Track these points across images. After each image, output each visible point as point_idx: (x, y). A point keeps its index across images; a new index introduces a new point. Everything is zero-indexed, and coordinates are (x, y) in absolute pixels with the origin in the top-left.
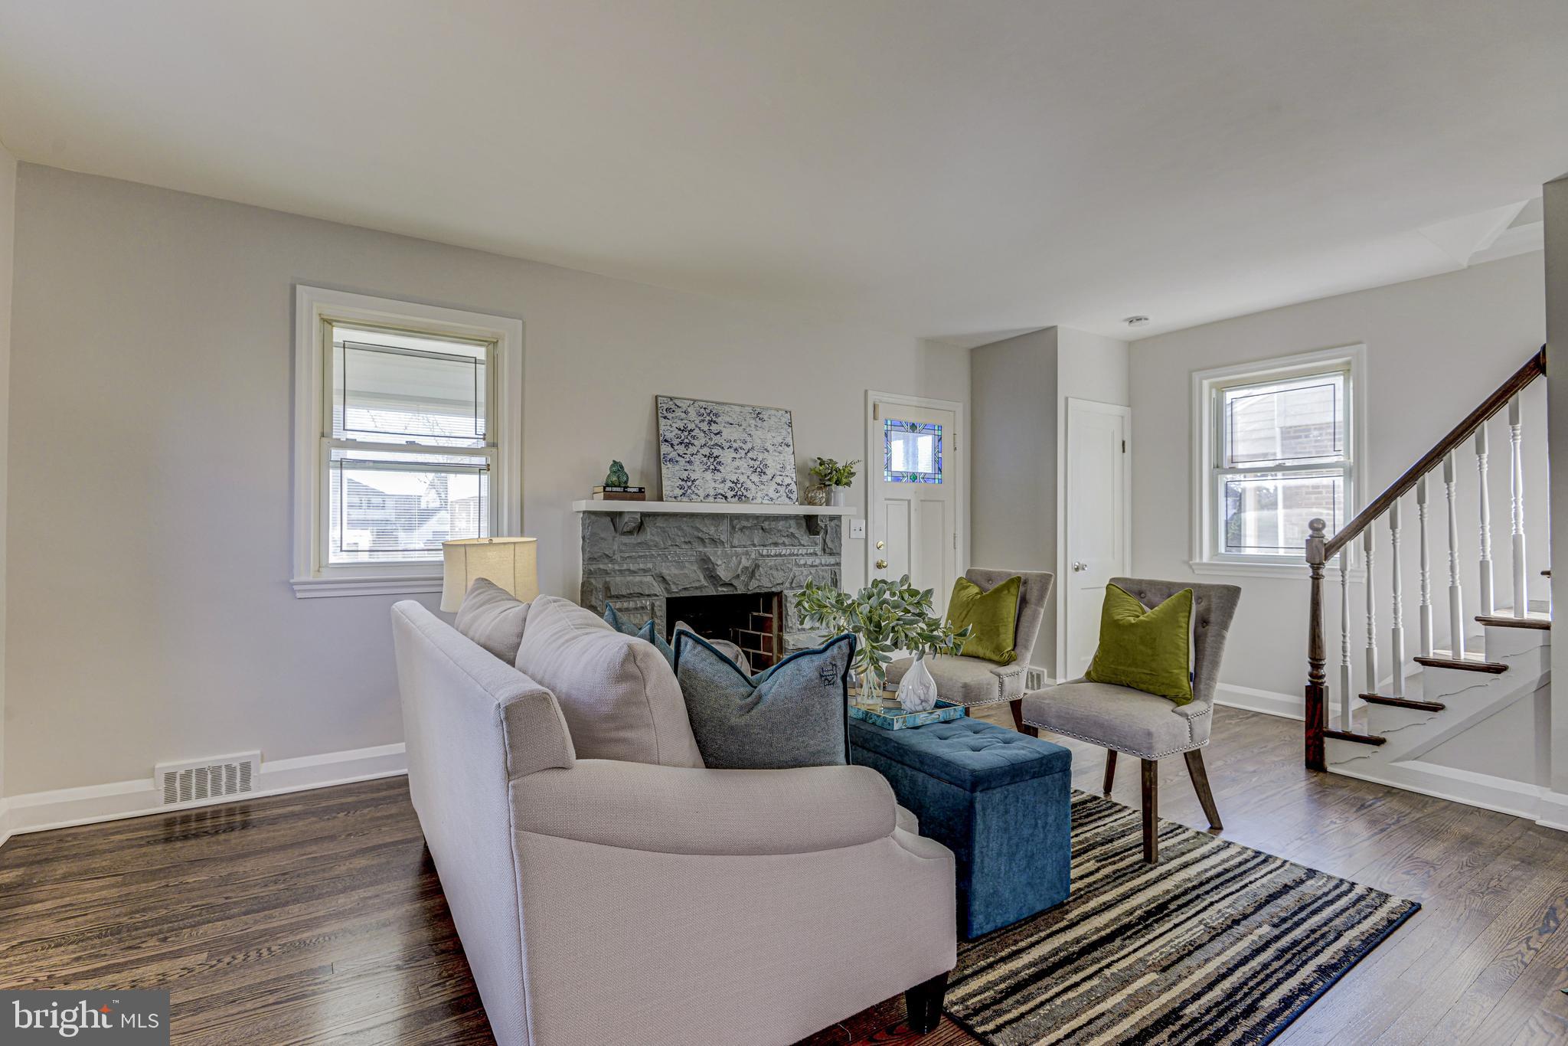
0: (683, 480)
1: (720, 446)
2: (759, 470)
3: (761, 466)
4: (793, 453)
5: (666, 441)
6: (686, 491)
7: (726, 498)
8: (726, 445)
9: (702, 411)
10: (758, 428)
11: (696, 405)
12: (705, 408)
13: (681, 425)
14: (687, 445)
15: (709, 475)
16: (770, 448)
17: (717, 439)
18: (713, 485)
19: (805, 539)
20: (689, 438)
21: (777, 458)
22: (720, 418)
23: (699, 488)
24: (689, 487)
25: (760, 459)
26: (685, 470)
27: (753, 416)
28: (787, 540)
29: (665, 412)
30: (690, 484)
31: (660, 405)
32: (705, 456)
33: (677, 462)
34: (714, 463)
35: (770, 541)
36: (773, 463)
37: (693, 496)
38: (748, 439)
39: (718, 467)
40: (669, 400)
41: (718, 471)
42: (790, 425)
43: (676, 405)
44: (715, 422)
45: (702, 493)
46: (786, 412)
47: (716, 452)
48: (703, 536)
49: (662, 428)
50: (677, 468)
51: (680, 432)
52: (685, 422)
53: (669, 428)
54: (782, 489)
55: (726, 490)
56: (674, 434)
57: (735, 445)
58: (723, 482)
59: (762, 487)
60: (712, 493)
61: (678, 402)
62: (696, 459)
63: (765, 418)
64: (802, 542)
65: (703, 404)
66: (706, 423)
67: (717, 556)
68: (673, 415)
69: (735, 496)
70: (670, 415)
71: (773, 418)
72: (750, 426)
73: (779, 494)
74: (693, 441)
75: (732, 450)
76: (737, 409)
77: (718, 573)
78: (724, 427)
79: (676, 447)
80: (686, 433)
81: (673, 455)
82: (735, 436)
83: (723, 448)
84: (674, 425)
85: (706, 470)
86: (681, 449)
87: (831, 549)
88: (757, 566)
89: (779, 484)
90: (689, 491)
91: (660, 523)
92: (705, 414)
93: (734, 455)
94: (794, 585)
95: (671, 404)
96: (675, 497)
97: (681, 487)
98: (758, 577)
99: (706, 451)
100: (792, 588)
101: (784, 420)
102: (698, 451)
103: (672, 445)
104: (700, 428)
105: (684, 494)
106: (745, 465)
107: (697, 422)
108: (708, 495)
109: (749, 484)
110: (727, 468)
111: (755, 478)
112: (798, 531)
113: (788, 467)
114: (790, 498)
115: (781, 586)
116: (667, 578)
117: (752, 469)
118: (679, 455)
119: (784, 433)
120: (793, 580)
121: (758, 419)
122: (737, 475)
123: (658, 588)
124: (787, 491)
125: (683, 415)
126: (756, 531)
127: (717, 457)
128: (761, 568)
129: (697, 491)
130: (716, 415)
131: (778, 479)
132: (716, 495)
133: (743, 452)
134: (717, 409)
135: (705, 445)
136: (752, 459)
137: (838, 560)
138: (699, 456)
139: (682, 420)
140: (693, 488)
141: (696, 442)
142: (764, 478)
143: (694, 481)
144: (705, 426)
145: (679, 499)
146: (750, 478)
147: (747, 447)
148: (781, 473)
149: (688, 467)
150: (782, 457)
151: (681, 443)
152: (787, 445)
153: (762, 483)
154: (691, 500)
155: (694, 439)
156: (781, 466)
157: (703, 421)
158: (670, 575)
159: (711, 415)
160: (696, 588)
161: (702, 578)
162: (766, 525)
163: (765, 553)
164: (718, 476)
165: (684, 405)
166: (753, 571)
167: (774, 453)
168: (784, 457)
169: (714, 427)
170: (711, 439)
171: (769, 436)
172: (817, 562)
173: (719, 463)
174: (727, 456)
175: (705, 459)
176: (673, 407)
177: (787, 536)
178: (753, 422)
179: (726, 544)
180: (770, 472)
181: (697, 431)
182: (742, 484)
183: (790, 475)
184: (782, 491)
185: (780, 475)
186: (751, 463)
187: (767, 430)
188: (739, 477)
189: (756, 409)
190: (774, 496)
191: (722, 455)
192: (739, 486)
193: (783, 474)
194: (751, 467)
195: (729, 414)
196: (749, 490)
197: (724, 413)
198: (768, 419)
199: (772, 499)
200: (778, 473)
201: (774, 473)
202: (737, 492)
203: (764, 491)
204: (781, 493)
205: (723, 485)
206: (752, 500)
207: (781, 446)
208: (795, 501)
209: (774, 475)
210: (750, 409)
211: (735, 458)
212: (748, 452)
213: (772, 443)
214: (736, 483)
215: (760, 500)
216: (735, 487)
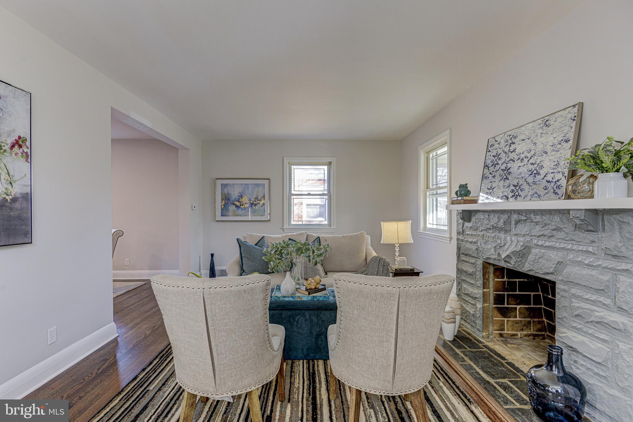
0: (488, 189)
1: (512, 160)
2: (535, 172)
3: (538, 169)
4: (571, 147)
5: (486, 166)
6: (488, 196)
7: (508, 198)
8: (516, 158)
9: (509, 138)
10: (543, 135)
11: (506, 135)
12: (510, 136)
13: (495, 153)
14: (495, 166)
15: (502, 183)
16: (549, 149)
17: (513, 156)
18: (503, 189)
20: (497, 160)
21: (553, 158)
22: (517, 139)
23: (495, 193)
24: (490, 193)
25: (539, 162)
26: (491, 182)
27: (541, 125)
28: (556, 234)
29: (490, 147)
30: (491, 191)
31: (488, 145)
32: (503, 170)
33: (488, 178)
34: (507, 173)
35: (541, 233)
36: (548, 164)
38: (533, 147)
39: (508, 176)
40: (493, 139)
41: (508, 179)
42: (575, 118)
43: (495, 141)
44: (514, 143)
46: (574, 106)
47: (509, 165)
49: (487, 158)
50: (488, 181)
51: (493, 158)
52: (498, 150)
53: (489, 157)
54: (550, 186)
55: (509, 192)
56: (491, 160)
57: (522, 156)
58: (508, 187)
59: (535, 186)
61: (497, 139)
62: (498, 174)
63: (552, 122)
65: (510, 133)
66: (508, 146)
68: (493, 148)
69: (513, 196)
70: (491, 149)
71: (559, 120)
72: (537, 136)
73: (546, 191)
74: (498, 162)
75: (520, 161)
76: (531, 125)
77: (500, 252)
78: (519, 144)
79: (490, 169)
80: (496, 158)
81: (488, 174)
82: (524, 149)
83: (514, 161)
84: (492, 155)
85: (501, 180)
86: (492, 169)
89: (549, 182)
90: (490, 195)
92: (509, 140)
93: (521, 164)
95: (493, 142)
96: (483, 200)
97: (486, 194)
98: (530, 262)
99: (504, 166)
101: (569, 116)
102: (500, 168)
103: (488, 168)
104: (504, 151)
105: (487, 198)
106: (526, 170)
107: (504, 148)
108: (498, 197)
109: (525, 185)
110: (513, 176)
111: (531, 179)
113: (562, 163)
114: (556, 193)
115: (554, 276)
117: (530, 173)
118: (490, 173)
119: (567, 129)
121: (544, 127)
122: (518, 180)
123: (477, 254)
124: (555, 187)
125: (498, 146)
126: (529, 224)
127: (509, 169)
129: (493, 195)
130: (515, 137)
131: (549, 178)
132: (502, 197)
133: (526, 160)
134: (516, 132)
135: (504, 162)
136: (532, 164)
138: (500, 170)
139: (496, 149)
141: (500, 162)
142: (537, 178)
143: (494, 188)
144: (507, 149)
146: (527, 180)
147: (529, 155)
148: (553, 171)
149: (493, 180)
150: (558, 154)
151: (492, 165)
152: (566, 141)
153: (534, 183)
155: (500, 160)
156: (556, 163)
159: (512, 139)
161: (495, 253)
162: (536, 219)
163: (537, 242)
164: (507, 183)
165: (499, 139)
166: (528, 256)
167: (552, 153)
168: (561, 153)
169: (512, 147)
170: (508, 157)
171: (551, 138)
173: (509, 173)
174: (515, 167)
175: (502, 173)
178: (540, 131)
180: (543, 172)
181: (503, 153)
182: (520, 186)
183: (562, 170)
184: (550, 188)
185: (552, 173)
186: (530, 167)
187: (550, 134)
188: (520, 181)
189: (545, 118)
190: (542, 192)
191: (512, 167)
192: (518, 188)
193: (556, 171)
194: (529, 171)
195: (524, 133)
196: (524, 190)
197: (521, 133)
198: (554, 123)
199: (539, 196)
200: (551, 171)
201: (547, 172)
202: (516, 192)
203: (535, 190)
204: (549, 190)
205: (508, 189)
206: (524, 198)
207: (560, 144)
208: (560, 196)
209: (546, 174)
210: (540, 121)
211: (520, 166)
212: (530, 159)
213: (552, 145)
214: (516, 186)
215: (529, 197)
216: (515, 189)
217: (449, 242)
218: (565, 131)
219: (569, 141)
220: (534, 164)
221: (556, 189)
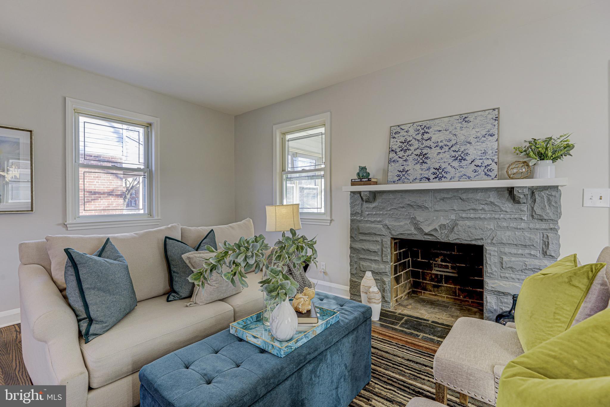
0: (400, 171)
1: (428, 147)
2: (460, 158)
3: (462, 155)
4: (497, 140)
5: (392, 151)
6: (401, 178)
7: (429, 179)
8: (433, 145)
9: (419, 128)
10: (463, 129)
11: (415, 125)
12: (421, 126)
13: (403, 139)
14: (405, 151)
15: (418, 166)
16: (473, 141)
17: (428, 143)
18: (421, 172)
19: (508, 206)
20: (407, 146)
21: (479, 147)
22: (431, 130)
23: (410, 175)
24: (404, 175)
25: (462, 150)
26: (402, 165)
27: (460, 121)
28: (486, 207)
29: (394, 134)
30: (404, 173)
31: (391, 132)
32: (417, 155)
33: (398, 161)
34: (423, 158)
35: (470, 208)
36: (473, 152)
37: (406, 180)
38: (454, 138)
39: (426, 161)
40: (397, 127)
41: (426, 163)
42: (497, 119)
43: (401, 129)
44: (427, 133)
45: (411, 178)
46: (494, 110)
47: (425, 151)
48: (412, 204)
49: (391, 144)
50: (397, 164)
51: (401, 144)
52: (406, 137)
53: (395, 143)
54: (480, 170)
55: (430, 174)
56: (398, 146)
57: (441, 144)
58: (428, 170)
59: (462, 169)
60: (419, 177)
61: (402, 127)
62: (410, 158)
63: (471, 119)
64: (504, 209)
65: (420, 124)
66: (420, 134)
67: (420, 216)
68: (399, 135)
69: (436, 178)
70: (396, 136)
71: (479, 118)
72: (456, 128)
73: (477, 173)
74: (409, 148)
75: (438, 148)
76: (446, 119)
77: (421, 227)
78: (434, 134)
79: (398, 153)
80: (405, 144)
81: (396, 158)
82: (442, 138)
83: (431, 148)
84: (399, 141)
85: (417, 163)
86: (401, 154)
87: (540, 215)
88: (456, 225)
89: (478, 166)
90: (403, 177)
91: (384, 196)
92: (420, 129)
93: (440, 151)
94: (494, 241)
95: (398, 129)
96: (394, 182)
97: (398, 176)
98: (457, 233)
99: (418, 152)
100: (492, 244)
101: (490, 116)
102: (412, 153)
103: (396, 152)
104: (415, 139)
105: (400, 179)
106: (448, 156)
107: (414, 136)
108: (416, 179)
109: (449, 169)
110: (433, 160)
111: (456, 164)
112: (499, 200)
113: (490, 152)
114: (488, 175)
115: (482, 241)
116: (390, 227)
117: (453, 158)
118: (399, 157)
119: (489, 126)
120: (494, 238)
121: (464, 122)
122: (439, 164)
123: (385, 232)
124: (486, 170)
125: (406, 133)
126: (456, 201)
127: (426, 154)
128: (459, 226)
129: (408, 177)
130: (428, 128)
131: (478, 162)
132: (422, 178)
133: (447, 148)
134: (428, 124)
135: (418, 148)
136: (454, 151)
137: (552, 226)
138: (413, 155)
139: (404, 136)
140: (406, 175)
141: (411, 148)
142: (464, 163)
143: (408, 171)
144: (419, 137)
145: (396, 182)
146: (451, 164)
147: (450, 144)
148: (481, 158)
149: (405, 163)
150: (484, 145)
151: (401, 150)
152: (491, 136)
153: (461, 167)
154: (403, 183)
155: (411, 146)
156: (483, 151)
157: (418, 134)
158: (390, 225)
159: (425, 129)
160: (409, 234)
161: (413, 229)
162: (464, 196)
163: (464, 215)
164: (425, 166)
165: (406, 128)
166: (453, 228)
167: (477, 143)
168: (487, 144)
169: (426, 136)
170: (422, 144)
171: (474, 132)
172: (523, 225)
173: (427, 158)
174: (432, 153)
175: (416, 157)
176: (399, 130)
177: (486, 204)
178: (460, 125)
179: (430, 209)
180: (469, 159)
181: (414, 140)
182: (443, 169)
183: (491, 158)
184: (480, 171)
185: (480, 159)
186: (453, 154)
187: (471, 128)
188: (442, 164)
189: (463, 115)
190: (472, 175)
191: (430, 153)
192: (440, 171)
193: (484, 158)
194: (453, 157)
195: (439, 125)
196: (449, 172)
197: (435, 125)
198: (474, 120)
199: (469, 178)
200: (478, 158)
201: (474, 159)
202: (438, 175)
203: (463, 172)
204: (479, 172)
205: (428, 171)
206: (451, 179)
207: (485, 137)
208: (493, 177)
209: (474, 160)
210: (458, 117)
211: (440, 153)
212: (452, 147)
213: (475, 137)
214: (438, 169)
215: (457, 179)
216: (437, 172)
217: (329, 224)
218: (488, 128)
219: (494, 135)
220: (457, 152)
221: (487, 172)
